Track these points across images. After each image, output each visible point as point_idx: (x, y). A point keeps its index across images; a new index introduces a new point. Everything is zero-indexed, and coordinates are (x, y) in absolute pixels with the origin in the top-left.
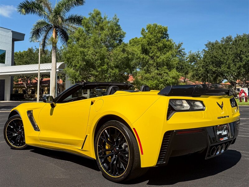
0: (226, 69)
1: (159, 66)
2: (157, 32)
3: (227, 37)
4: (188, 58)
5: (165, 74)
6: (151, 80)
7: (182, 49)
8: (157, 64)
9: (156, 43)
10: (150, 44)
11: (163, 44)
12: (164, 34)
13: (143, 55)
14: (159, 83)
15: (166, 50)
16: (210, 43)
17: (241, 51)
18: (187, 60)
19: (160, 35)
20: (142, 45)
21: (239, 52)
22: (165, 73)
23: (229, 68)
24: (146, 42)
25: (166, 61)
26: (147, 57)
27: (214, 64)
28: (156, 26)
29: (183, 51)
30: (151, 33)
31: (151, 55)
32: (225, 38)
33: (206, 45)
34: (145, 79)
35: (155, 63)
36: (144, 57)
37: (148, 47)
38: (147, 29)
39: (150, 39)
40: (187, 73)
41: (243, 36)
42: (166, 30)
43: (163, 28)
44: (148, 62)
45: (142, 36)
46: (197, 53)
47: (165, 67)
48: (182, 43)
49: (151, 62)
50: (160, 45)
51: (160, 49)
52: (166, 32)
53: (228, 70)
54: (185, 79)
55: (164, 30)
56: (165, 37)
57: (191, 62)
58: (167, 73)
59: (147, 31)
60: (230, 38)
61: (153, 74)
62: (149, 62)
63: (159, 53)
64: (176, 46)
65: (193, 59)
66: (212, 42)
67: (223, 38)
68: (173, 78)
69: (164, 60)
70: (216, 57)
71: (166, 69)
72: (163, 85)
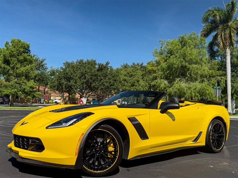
0: (73, 84)
1: (19, 77)
2: (20, 46)
3: (81, 60)
4: (49, 72)
5: (24, 84)
6: (10, 87)
7: (45, 64)
8: (17, 74)
9: (18, 55)
10: (11, 56)
11: (24, 58)
12: (26, 49)
13: (4, 64)
14: (18, 91)
15: (26, 63)
16: (67, 63)
17: (86, 71)
18: (48, 74)
19: (22, 50)
20: (4, 56)
21: (84, 72)
22: (23, 82)
23: (76, 83)
24: (9, 53)
25: (25, 72)
26: (8, 67)
27: (66, 79)
28: (20, 41)
29: (45, 65)
30: (14, 47)
31: (11, 66)
32: (79, 60)
33: (64, 64)
34: (4, 86)
35: (15, 74)
36: (5, 67)
37: (10, 59)
38: (11, 43)
39: (13, 52)
40: (47, 84)
41: (91, 61)
42: (28, 47)
43: (26, 44)
44: (8, 71)
45: (5, 48)
46: (57, 68)
47: (24, 78)
48: (45, 59)
49: (11, 72)
50: (21, 58)
51: (21, 62)
52: (29, 48)
53: (75, 84)
54: (45, 89)
55: (26, 46)
56: (27, 53)
57: (51, 75)
58: (25, 83)
59: (11, 44)
60: (82, 61)
61: (12, 83)
62: (10, 72)
63: (20, 65)
64: (40, 61)
65: (53, 73)
66: (68, 62)
67: (78, 60)
68: (31, 87)
69: (23, 71)
70: (67, 74)
71: (24, 79)
72: (21, 93)
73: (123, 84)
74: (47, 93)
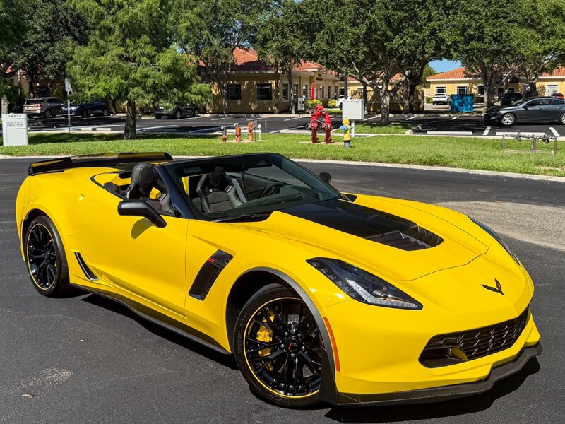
5: (144, 59)
6: (109, 75)
8: (121, 26)
14: (130, 85)
22: (143, 55)
47: (146, 38)
58: (149, 57)
68: (168, 70)
69: (136, 16)
71: (146, 43)
72: (141, 92)
73: (548, 29)
74: (321, 79)
